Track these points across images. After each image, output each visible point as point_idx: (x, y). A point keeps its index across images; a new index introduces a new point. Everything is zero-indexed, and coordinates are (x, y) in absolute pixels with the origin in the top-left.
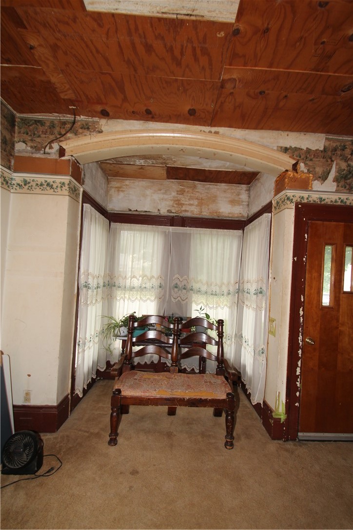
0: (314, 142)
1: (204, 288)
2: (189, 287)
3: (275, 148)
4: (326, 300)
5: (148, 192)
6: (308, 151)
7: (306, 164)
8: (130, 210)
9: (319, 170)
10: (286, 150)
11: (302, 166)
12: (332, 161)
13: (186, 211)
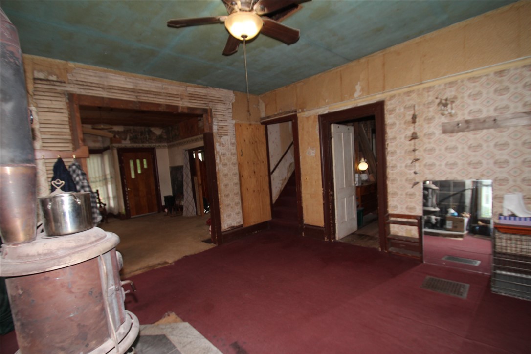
0: (120, 128)
4: (133, 176)
6: (118, 131)
7: (118, 136)
9: (123, 137)
12: (127, 134)
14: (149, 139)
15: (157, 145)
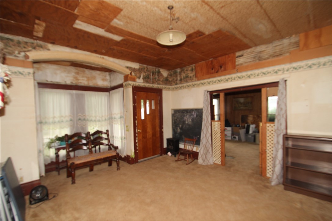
0: (136, 66)
1: (94, 119)
2: (86, 119)
3: (124, 66)
4: (143, 118)
5: (58, 72)
6: (134, 69)
7: (134, 73)
8: (47, 81)
9: (138, 75)
10: (128, 67)
11: (133, 74)
12: (141, 72)
13: (81, 83)
14: (158, 80)
15: (164, 86)
